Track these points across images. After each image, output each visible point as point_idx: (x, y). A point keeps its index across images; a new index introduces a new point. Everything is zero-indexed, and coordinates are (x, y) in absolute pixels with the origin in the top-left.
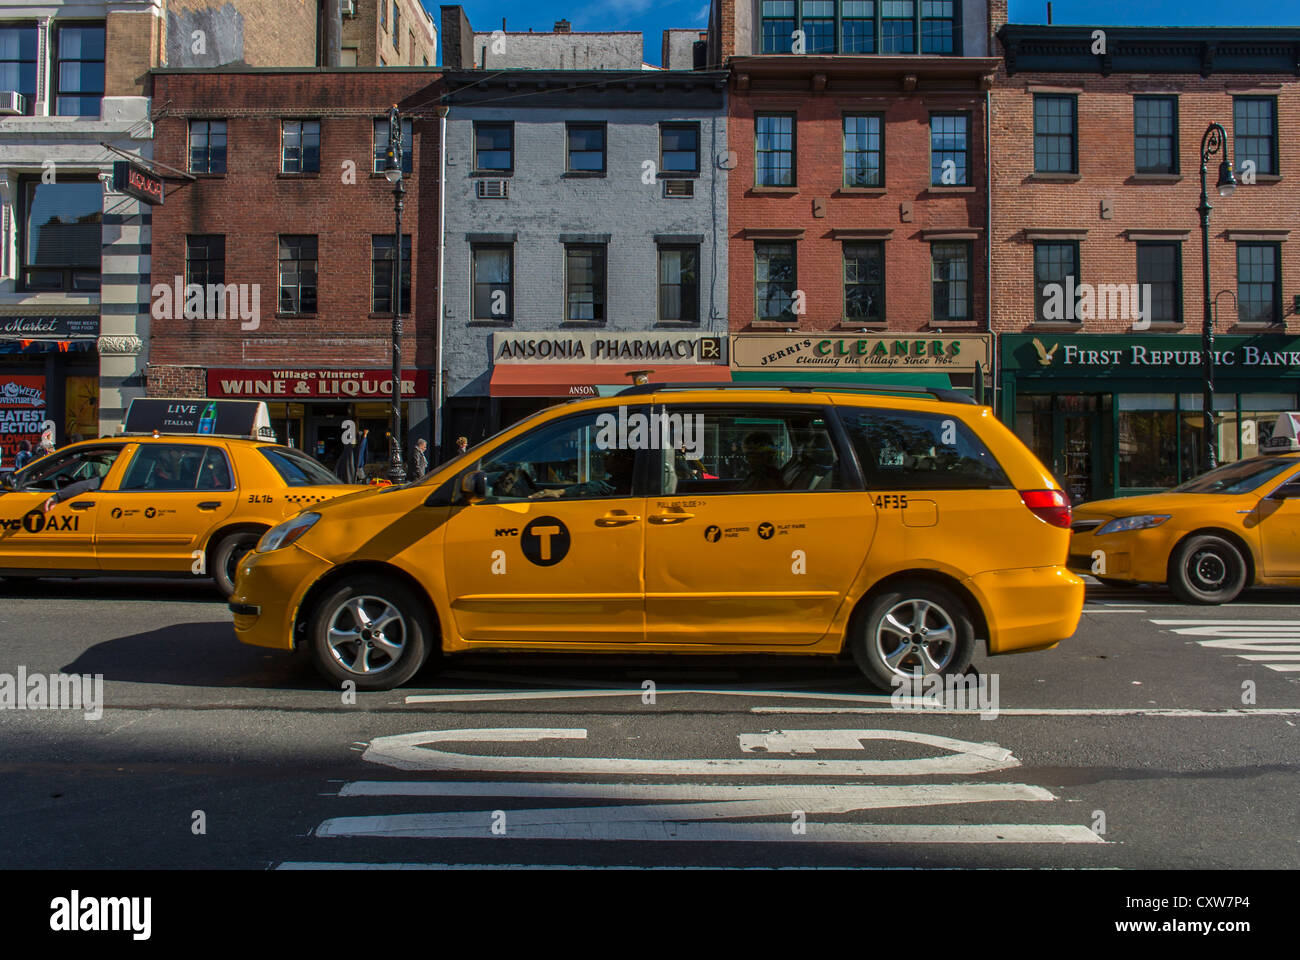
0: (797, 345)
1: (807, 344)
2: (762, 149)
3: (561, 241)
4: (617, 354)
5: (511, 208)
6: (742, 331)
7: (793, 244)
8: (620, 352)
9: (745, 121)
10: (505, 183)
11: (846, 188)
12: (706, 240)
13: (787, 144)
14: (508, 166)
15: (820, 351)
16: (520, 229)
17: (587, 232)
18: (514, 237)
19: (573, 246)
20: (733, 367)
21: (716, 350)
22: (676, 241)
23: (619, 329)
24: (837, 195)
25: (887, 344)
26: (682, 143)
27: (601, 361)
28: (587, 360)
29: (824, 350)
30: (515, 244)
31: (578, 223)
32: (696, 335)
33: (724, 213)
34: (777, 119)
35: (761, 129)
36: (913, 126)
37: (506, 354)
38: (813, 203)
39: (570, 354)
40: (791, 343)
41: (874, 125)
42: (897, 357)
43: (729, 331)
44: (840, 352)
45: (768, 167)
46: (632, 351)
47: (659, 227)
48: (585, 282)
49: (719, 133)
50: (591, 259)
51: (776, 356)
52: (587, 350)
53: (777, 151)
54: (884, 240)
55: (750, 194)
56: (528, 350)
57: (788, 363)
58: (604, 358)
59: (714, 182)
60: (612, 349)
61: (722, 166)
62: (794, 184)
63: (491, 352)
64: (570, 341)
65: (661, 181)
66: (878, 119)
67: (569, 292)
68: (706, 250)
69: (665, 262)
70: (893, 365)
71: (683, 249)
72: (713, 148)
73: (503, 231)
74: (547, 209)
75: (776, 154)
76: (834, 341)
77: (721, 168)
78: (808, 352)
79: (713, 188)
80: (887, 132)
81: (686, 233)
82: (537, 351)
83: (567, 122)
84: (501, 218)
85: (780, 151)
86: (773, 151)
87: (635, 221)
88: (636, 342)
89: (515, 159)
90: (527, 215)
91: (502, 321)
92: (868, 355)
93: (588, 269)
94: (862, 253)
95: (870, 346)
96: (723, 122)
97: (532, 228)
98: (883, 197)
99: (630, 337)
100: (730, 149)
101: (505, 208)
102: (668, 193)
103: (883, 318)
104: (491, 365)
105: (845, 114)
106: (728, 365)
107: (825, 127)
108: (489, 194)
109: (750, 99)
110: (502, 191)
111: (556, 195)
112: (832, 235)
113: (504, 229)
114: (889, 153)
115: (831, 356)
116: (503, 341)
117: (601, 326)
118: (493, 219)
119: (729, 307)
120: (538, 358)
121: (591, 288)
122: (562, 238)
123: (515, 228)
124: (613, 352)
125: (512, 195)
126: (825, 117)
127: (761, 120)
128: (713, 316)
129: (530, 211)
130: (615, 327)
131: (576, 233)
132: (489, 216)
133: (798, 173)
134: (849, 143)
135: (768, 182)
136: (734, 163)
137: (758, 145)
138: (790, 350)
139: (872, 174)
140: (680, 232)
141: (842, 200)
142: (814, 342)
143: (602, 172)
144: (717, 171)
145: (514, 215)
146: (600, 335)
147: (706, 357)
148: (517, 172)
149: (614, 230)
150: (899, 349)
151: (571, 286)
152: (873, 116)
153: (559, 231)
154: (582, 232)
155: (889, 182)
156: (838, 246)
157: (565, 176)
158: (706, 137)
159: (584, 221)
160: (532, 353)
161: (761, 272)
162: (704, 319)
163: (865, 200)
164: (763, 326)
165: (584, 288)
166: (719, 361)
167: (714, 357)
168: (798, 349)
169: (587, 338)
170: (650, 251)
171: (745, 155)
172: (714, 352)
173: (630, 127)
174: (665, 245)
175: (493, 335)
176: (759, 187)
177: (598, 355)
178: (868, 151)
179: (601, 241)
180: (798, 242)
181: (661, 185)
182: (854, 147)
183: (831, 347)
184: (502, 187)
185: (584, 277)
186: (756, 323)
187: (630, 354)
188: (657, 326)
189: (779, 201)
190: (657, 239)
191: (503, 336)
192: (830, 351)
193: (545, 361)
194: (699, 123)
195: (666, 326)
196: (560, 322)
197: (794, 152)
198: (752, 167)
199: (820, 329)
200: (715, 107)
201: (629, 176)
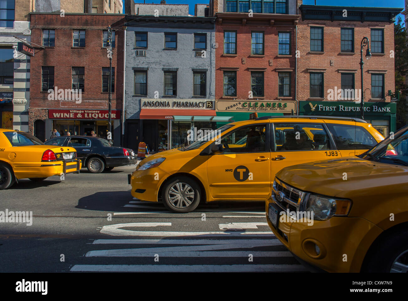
0: (236, 104)
1: (240, 103)
2: (226, 42)
3: (162, 70)
4: (180, 106)
5: (147, 60)
6: (219, 99)
7: (235, 72)
8: (181, 106)
9: (221, 33)
10: (145, 51)
11: (252, 55)
12: (208, 70)
13: (234, 41)
14: (146, 46)
15: (244, 105)
16: (150, 66)
17: (171, 67)
18: (148, 68)
19: (166, 72)
20: (216, 110)
21: (211, 105)
22: (199, 71)
23: (181, 98)
24: (249, 57)
25: (265, 104)
26: (201, 40)
27: (175, 108)
28: (171, 108)
29: (245, 105)
30: (148, 71)
31: (168, 65)
32: (205, 100)
33: (214, 62)
34: (231, 33)
35: (226, 36)
36: (273, 36)
37: (145, 105)
38: (242, 59)
39: (165, 106)
40: (235, 103)
41: (261, 35)
42: (267, 108)
43: (215, 99)
44: (250, 106)
45: (228, 48)
46: (185, 105)
47: (194, 66)
48: (170, 83)
49: (213, 37)
50: (172, 76)
51: (230, 107)
52: (171, 104)
53: (231, 43)
54: (264, 71)
55: (222, 56)
56: (152, 104)
57: (234, 109)
58: (176, 107)
59: (211, 52)
60: (178, 104)
61: (214, 47)
62: (236, 53)
63: (140, 105)
64: (165, 102)
65: (194, 52)
66: (262, 33)
67: (165, 86)
68: (208, 73)
69: (195, 77)
70: (266, 110)
71: (201, 73)
72: (211, 41)
73: (144, 67)
74: (158, 60)
75: (230, 44)
76: (248, 103)
77: (213, 48)
78: (240, 106)
79: (211, 54)
80: (265, 38)
81: (202, 68)
82: (155, 105)
83: (164, 32)
84: (144, 62)
85: (232, 43)
86: (230, 43)
87: (186, 64)
88: (186, 102)
89: (148, 44)
90: (152, 62)
91: (144, 95)
92: (259, 107)
93: (171, 79)
94: (257, 75)
95: (259, 104)
96: (214, 34)
97: (153, 66)
98: (263, 58)
99: (184, 101)
100: (216, 42)
101: (145, 59)
102: (196, 56)
103: (263, 96)
104: (140, 109)
105: (252, 32)
106: (215, 110)
107: (246, 35)
108: (140, 55)
109: (222, 26)
110: (144, 54)
111: (161, 55)
112: (248, 69)
113: (145, 66)
114: (265, 44)
115: (247, 107)
116: (144, 101)
117: (175, 97)
118: (141, 63)
119: (215, 91)
120: (155, 107)
121: (172, 85)
122: (163, 69)
123: (147, 66)
124: (179, 105)
125: (147, 55)
126: (246, 33)
127: (226, 33)
128: (210, 94)
129: (153, 60)
130: (179, 97)
131: (167, 67)
132: (140, 62)
133: (237, 50)
134: (253, 41)
135: (228, 52)
136: (217, 46)
137: (225, 41)
138: (234, 105)
139: (260, 51)
140: (200, 68)
141: (251, 59)
142: (242, 103)
143: (175, 48)
144: (212, 49)
145: (148, 62)
146: (175, 100)
147: (208, 107)
148: (149, 48)
149: (179, 67)
150: (268, 105)
151: (166, 84)
152: (261, 32)
153: (162, 67)
154: (169, 67)
155: (265, 53)
156: (250, 73)
157: (164, 49)
158: (208, 38)
159: (170, 64)
160: (153, 105)
161: (225, 81)
162: (208, 95)
163: (258, 59)
164: (226, 98)
165: (170, 85)
166: (212, 109)
167: (211, 107)
168: (237, 105)
169: (171, 101)
170: (191, 73)
171: (221, 44)
172: (210, 106)
173: (185, 34)
174: (195, 72)
175: (141, 99)
176: (225, 54)
177: (174, 106)
178: (259, 43)
179: (175, 70)
180: (237, 72)
181: (194, 53)
182: (255, 42)
183: (247, 105)
184: (144, 53)
185: (170, 81)
186: (224, 97)
187: (184, 106)
188: (193, 97)
189: (231, 58)
190: (193, 70)
191: (144, 100)
192: (247, 106)
193: (157, 108)
194: (206, 33)
195: (196, 97)
196: (162, 96)
197: (236, 43)
198: (223, 48)
199: (244, 99)
200: (211, 29)
201: (184, 50)
